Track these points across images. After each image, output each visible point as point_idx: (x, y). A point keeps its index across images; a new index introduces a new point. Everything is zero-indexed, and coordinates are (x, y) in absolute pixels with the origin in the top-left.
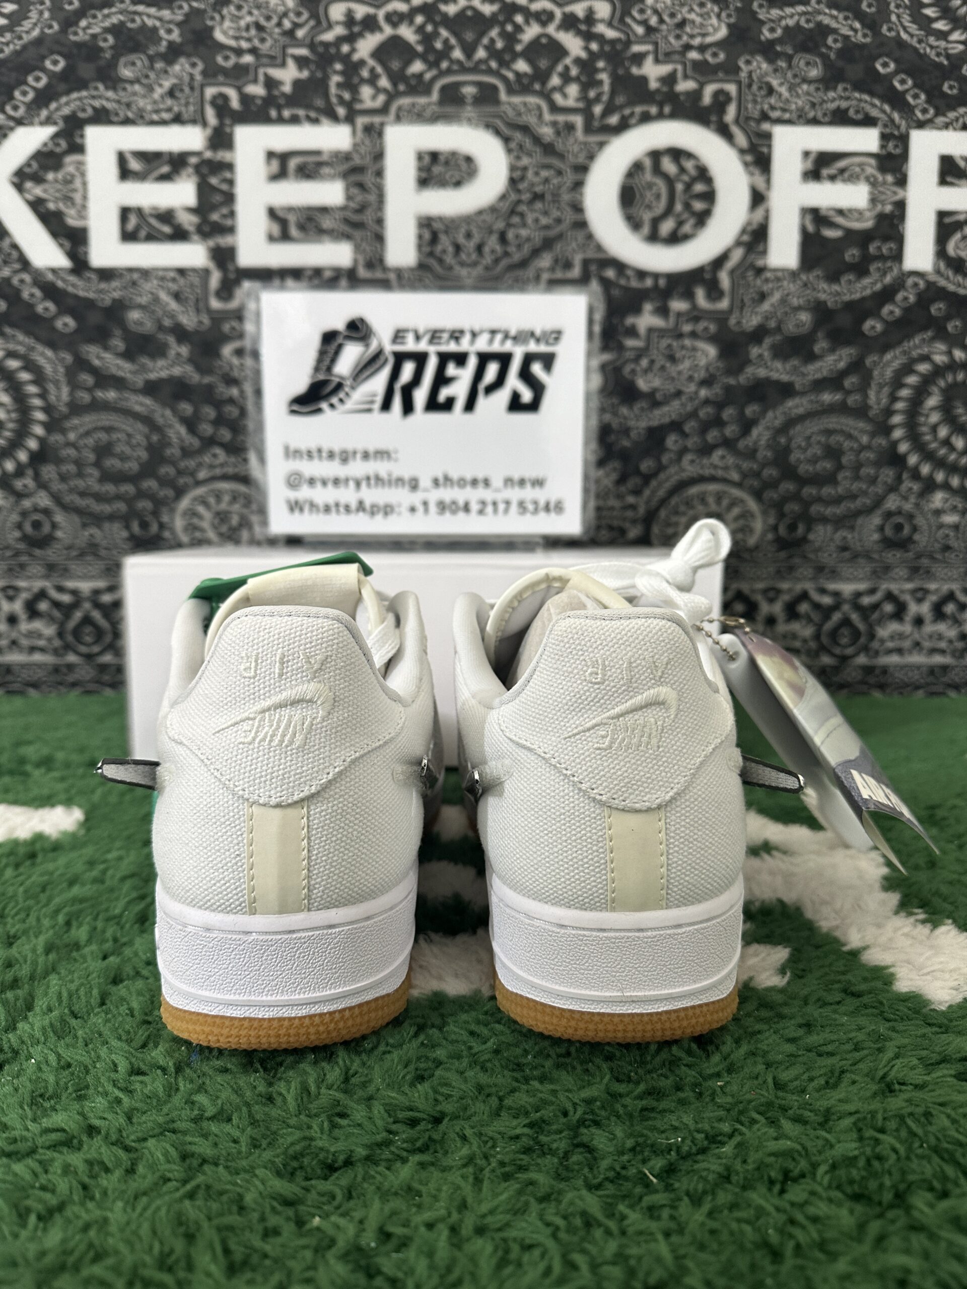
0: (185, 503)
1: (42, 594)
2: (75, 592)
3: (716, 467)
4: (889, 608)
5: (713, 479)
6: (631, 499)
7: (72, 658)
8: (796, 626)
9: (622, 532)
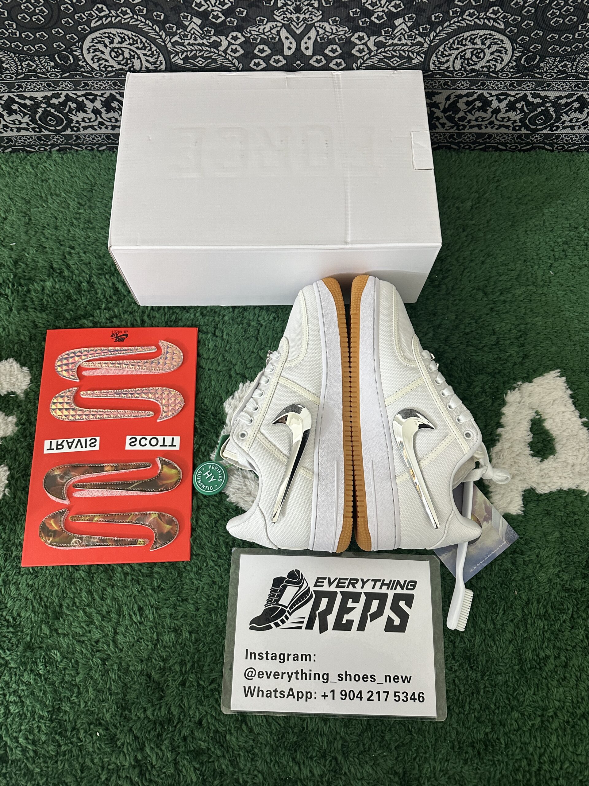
0: (87, 43)
1: (11, 101)
2: (31, 98)
3: (489, 19)
4: (576, 105)
5: (484, 27)
6: (419, 39)
7: (47, 133)
8: (512, 114)
9: (410, 59)
